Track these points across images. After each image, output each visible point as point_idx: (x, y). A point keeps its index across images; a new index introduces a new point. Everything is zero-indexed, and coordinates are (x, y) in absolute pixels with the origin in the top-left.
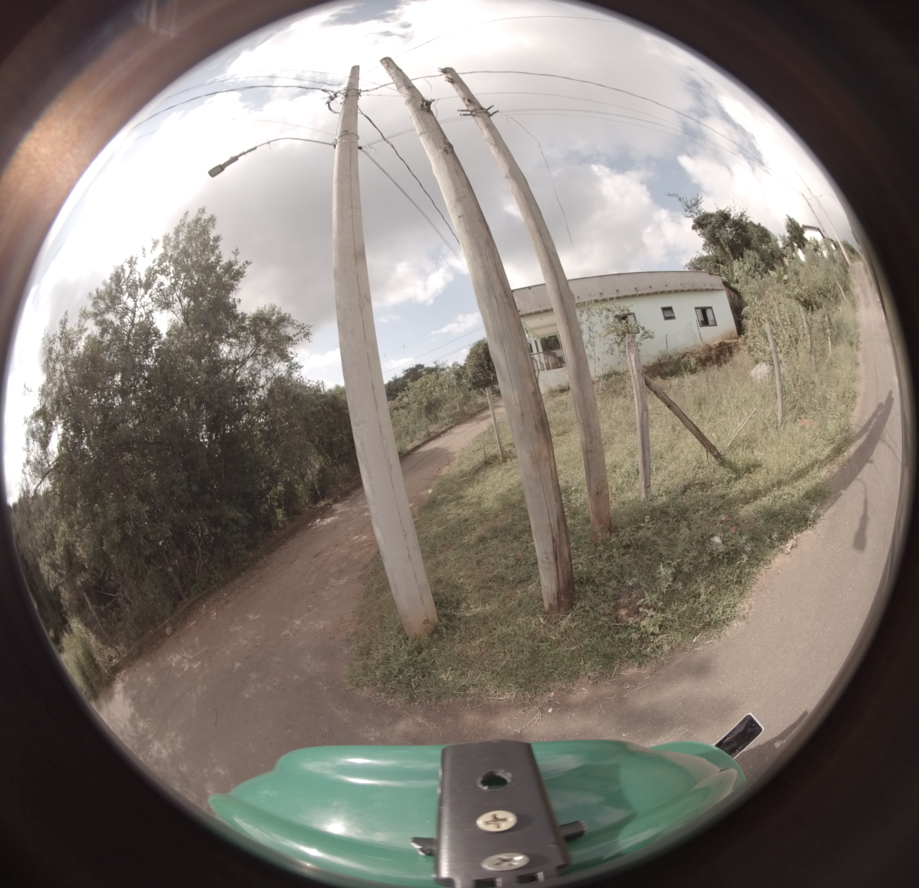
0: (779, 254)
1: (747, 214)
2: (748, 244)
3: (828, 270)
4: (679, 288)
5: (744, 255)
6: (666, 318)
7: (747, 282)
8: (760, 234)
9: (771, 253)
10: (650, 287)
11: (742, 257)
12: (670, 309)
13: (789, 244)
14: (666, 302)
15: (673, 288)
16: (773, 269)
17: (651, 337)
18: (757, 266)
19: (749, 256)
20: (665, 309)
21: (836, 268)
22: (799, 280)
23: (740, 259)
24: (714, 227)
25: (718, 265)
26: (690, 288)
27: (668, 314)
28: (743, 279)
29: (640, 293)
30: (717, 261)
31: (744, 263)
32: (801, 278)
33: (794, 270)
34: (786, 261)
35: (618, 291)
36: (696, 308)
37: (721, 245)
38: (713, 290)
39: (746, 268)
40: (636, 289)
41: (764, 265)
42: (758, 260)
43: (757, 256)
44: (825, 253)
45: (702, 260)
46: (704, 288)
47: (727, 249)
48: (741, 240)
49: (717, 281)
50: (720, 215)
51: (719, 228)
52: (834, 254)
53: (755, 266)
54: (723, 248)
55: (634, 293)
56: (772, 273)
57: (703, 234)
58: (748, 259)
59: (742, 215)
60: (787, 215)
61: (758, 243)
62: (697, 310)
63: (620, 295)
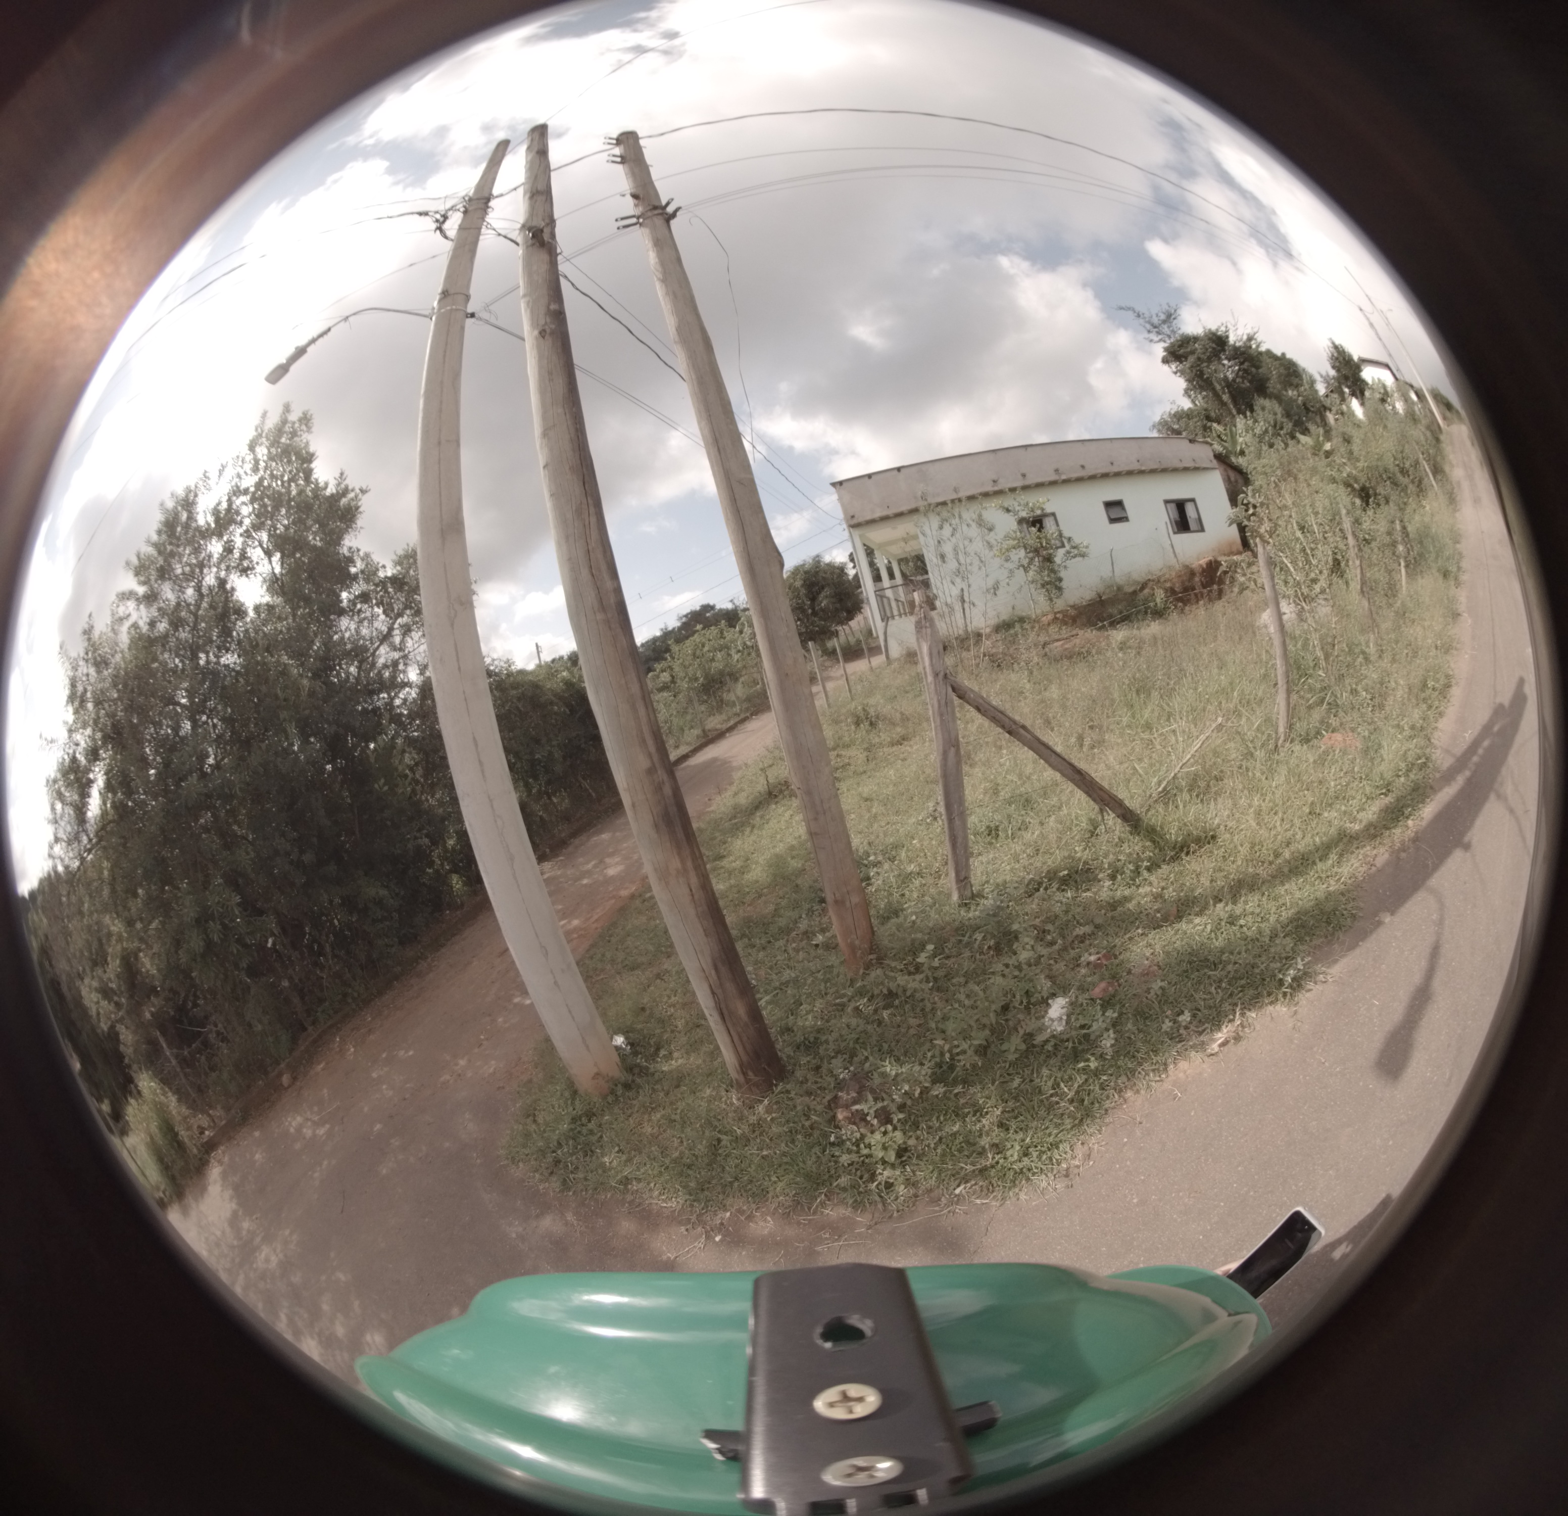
0: (1318, 405)
1: (1259, 337)
2: (1261, 387)
3: (1404, 436)
4: (1135, 466)
5: (1255, 408)
6: (1113, 521)
7: (1259, 456)
8: (1282, 370)
9: (1304, 404)
10: (1083, 467)
11: (1252, 411)
12: (1119, 504)
13: (1335, 389)
14: (1112, 492)
15: (1125, 468)
16: (1305, 431)
17: (1083, 555)
18: (1277, 427)
19: (1263, 409)
20: (1109, 505)
21: (1418, 433)
22: (1351, 452)
23: (1248, 414)
24: (1199, 359)
25: (1209, 424)
26: (1155, 466)
27: (1116, 513)
28: (1252, 449)
29: (1064, 477)
30: (1208, 418)
31: (1256, 421)
32: (1355, 448)
33: (1344, 434)
34: (1330, 417)
35: (1024, 475)
36: (1167, 502)
37: (1214, 390)
38: (1196, 469)
39: (1258, 431)
40: (1057, 471)
41: (1290, 425)
42: (1279, 416)
43: (1279, 410)
44: (1400, 406)
45: (1180, 416)
47: (1226, 397)
48: (1250, 382)
49: (1203, 453)
50: (1210, 339)
51: (1209, 360)
52: (1416, 408)
53: (1275, 426)
54: (1217, 396)
55: (1053, 477)
56: (1303, 439)
57: (1182, 373)
58: (1261, 413)
59: (1250, 339)
60: (1331, 339)
61: (1279, 386)
62: (1170, 506)
63: (1028, 482)
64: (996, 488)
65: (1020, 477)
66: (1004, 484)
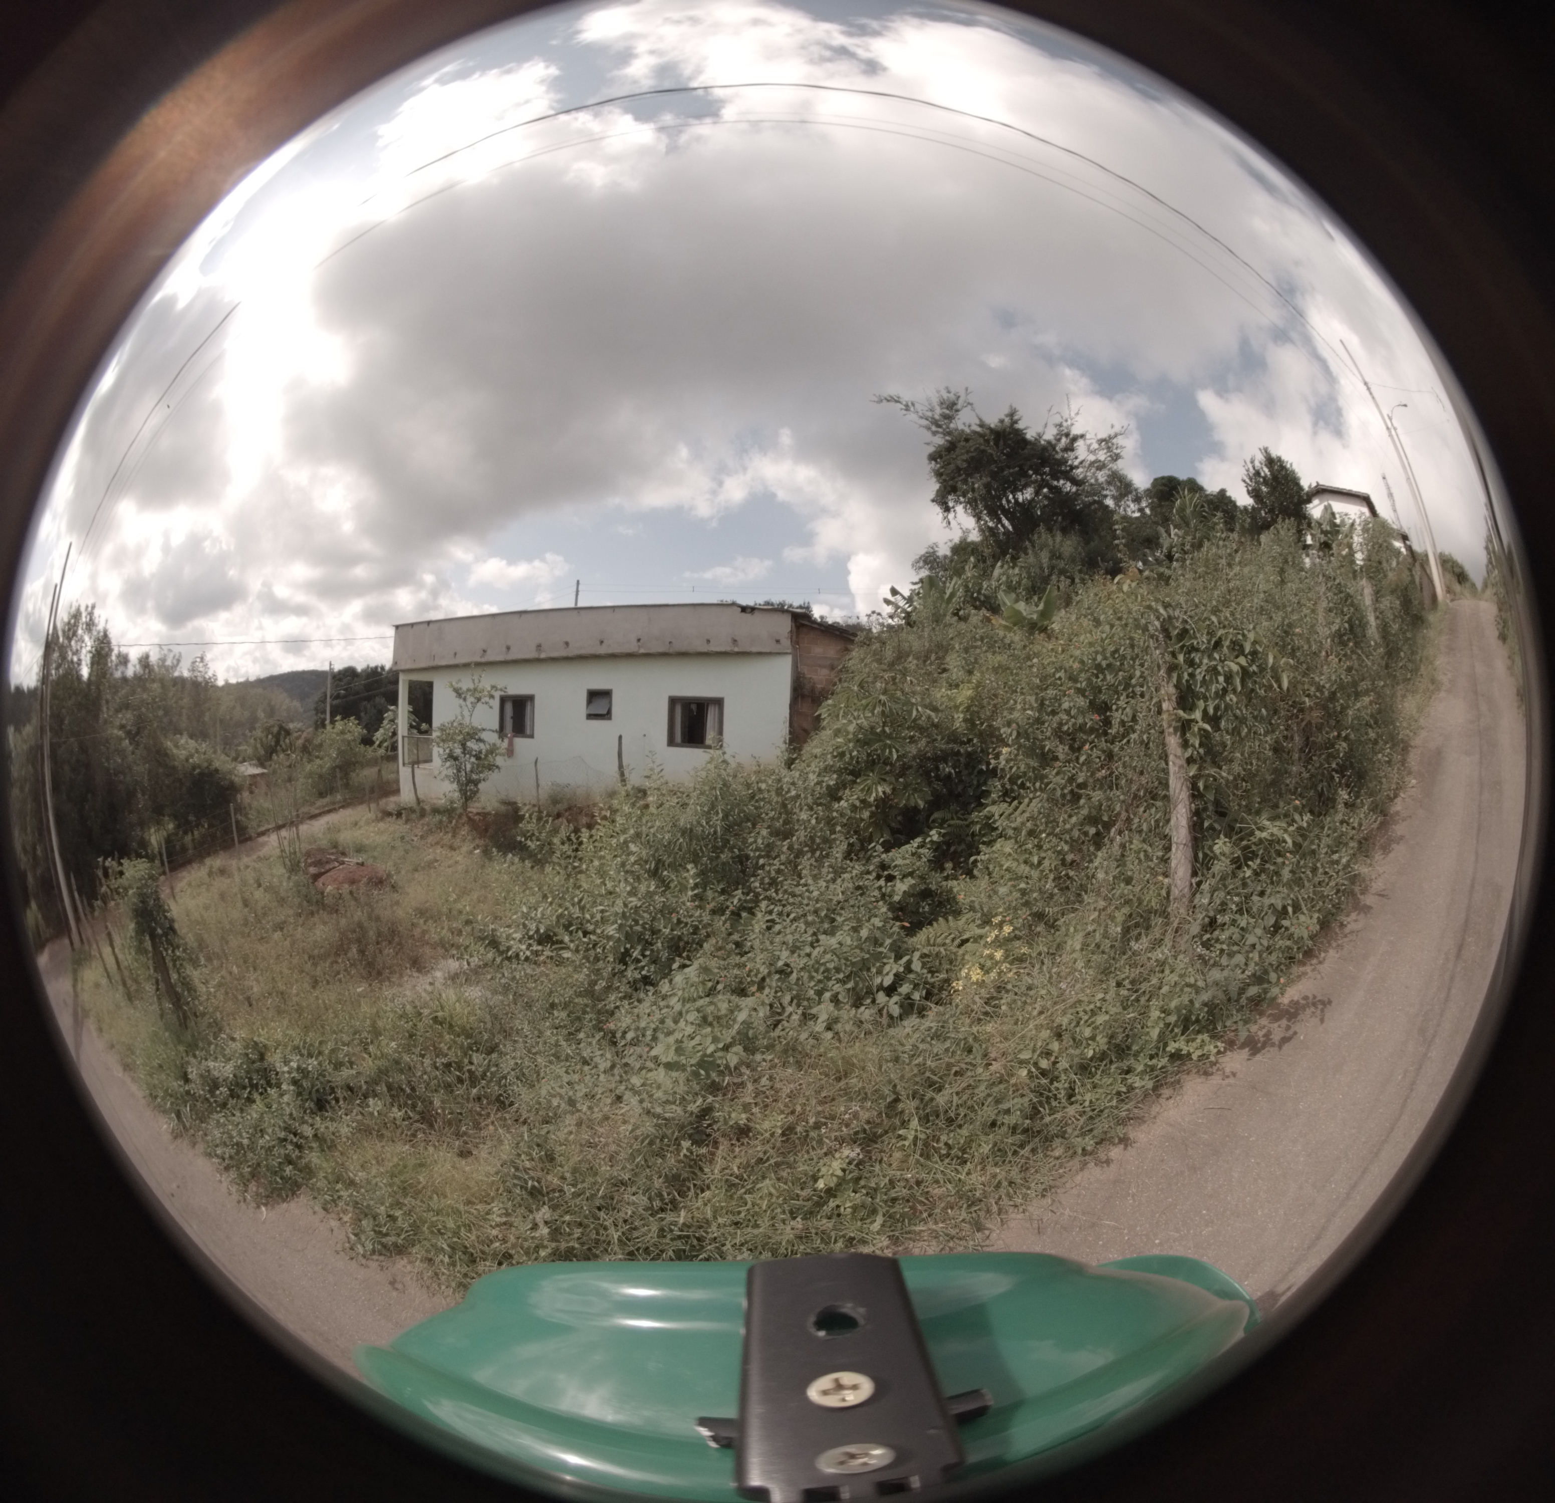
4: (632, 647)
6: (590, 716)
10: (567, 644)
12: (606, 694)
14: (598, 678)
15: (617, 650)
20: (594, 695)
26: (661, 650)
27: (601, 706)
29: (543, 656)
35: (508, 648)
36: (673, 701)
40: (539, 646)
46: (704, 648)
55: (532, 655)
63: (510, 657)
64: (483, 660)
65: (504, 649)
66: (491, 657)
